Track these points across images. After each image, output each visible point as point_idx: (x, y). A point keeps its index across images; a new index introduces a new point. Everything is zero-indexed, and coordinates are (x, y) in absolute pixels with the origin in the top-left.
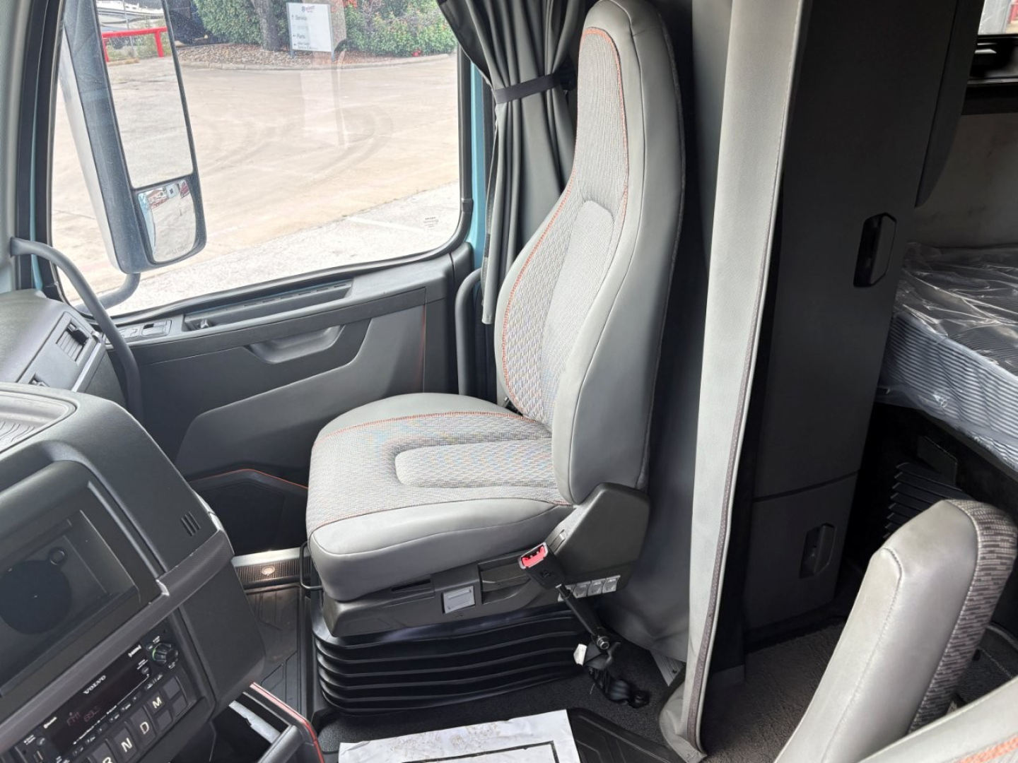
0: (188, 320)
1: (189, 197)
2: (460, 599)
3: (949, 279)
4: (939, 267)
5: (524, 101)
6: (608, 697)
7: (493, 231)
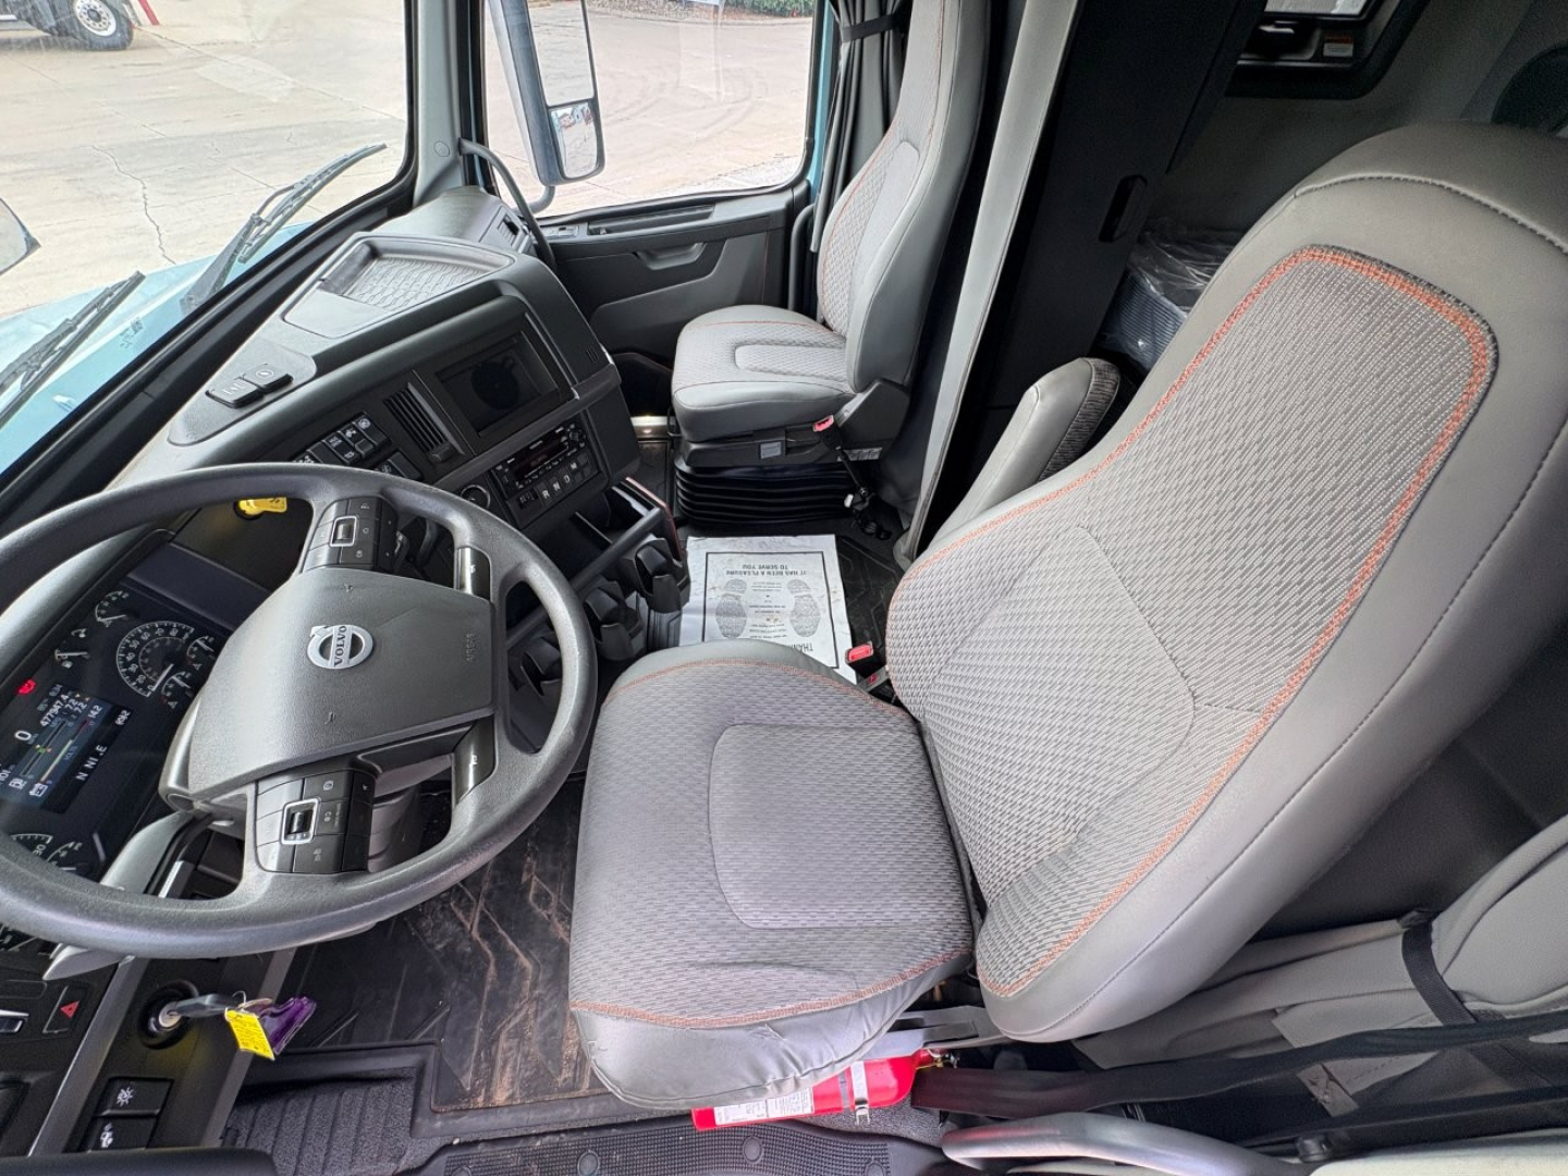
0: (591, 227)
1: (592, 125)
2: (771, 450)
3: (1186, 252)
4: (1179, 242)
5: (866, 40)
6: (863, 531)
7: (826, 170)
